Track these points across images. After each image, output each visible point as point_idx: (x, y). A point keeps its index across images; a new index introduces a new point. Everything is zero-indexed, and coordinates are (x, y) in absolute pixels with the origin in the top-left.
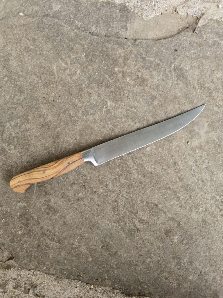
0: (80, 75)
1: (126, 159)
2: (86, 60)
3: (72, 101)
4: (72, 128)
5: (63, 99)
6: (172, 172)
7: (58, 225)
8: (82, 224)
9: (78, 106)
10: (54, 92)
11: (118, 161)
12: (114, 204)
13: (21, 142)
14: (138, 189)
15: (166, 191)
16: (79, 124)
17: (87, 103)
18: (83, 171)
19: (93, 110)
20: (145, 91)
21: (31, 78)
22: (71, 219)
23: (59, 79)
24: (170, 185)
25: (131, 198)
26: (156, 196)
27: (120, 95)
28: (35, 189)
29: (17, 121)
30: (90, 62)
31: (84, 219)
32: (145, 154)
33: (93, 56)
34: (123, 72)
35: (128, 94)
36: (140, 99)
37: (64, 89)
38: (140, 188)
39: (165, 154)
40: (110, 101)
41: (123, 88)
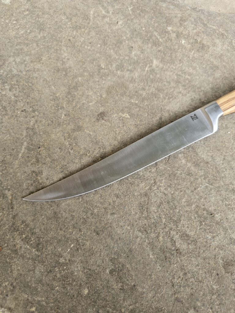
0: (122, 26)
2: (132, 13)
3: (105, 51)
5: (94, 46)
7: (43, 217)
8: (85, 222)
9: (112, 57)
10: (84, 37)
12: (143, 200)
13: (21, 84)
14: (185, 183)
15: (228, 195)
16: (109, 78)
17: (125, 57)
18: (102, 139)
19: (132, 66)
20: (204, 59)
21: (58, 17)
22: (68, 210)
23: (94, 25)
25: (172, 194)
26: (213, 199)
28: (22, 151)
29: (24, 59)
30: (138, 16)
31: (89, 215)
33: (142, 11)
34: (178, 32)
35: (182, 58)
36: (196, 66)
37: (98, 37)
38: (188, 182)
39: (228, 140)
40: (156, 60)
41: (176, 50)
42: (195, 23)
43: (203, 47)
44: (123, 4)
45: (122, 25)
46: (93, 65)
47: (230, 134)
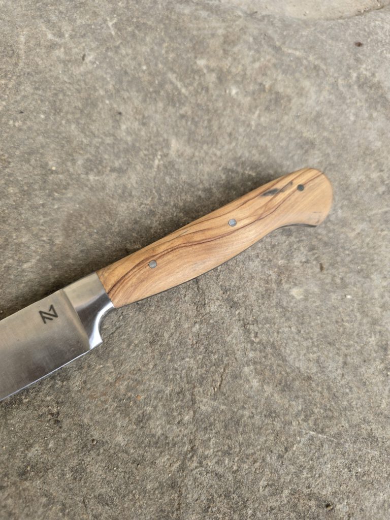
0: (95, 66)
1: (220, 322)
2: (116, 33)
3: (58, 128)
4: (43, 205)
5: (31, 120)
6: (378, 379)
9: (75, 142)
10: (5, 99)
11: (194, 329)
12: (166, 499)
14: (262, 439)
15: (360, 450)
16: (70, 195)
17: (104, 137)
19: (122, 159)
20: (282, 126)
23: (28, 68)
24: (373, 426)
25: (234, 472)
26: (327, 469)
27: (209, 127)
30: (129, 39)
32: (285, 309)
33: (137, 26)
34: (221, 70)
35: (234, 129)
36: (266, 145)
37: (40, 95)
38: (269, 434)
39: (349, 315)
40: (177, 140)
41: (219, 112)
42: (256, 47)
43: (277, 100)
44: (94, 12)
45: (94, 63)
46: (31, 165)
47: (352, 300)
